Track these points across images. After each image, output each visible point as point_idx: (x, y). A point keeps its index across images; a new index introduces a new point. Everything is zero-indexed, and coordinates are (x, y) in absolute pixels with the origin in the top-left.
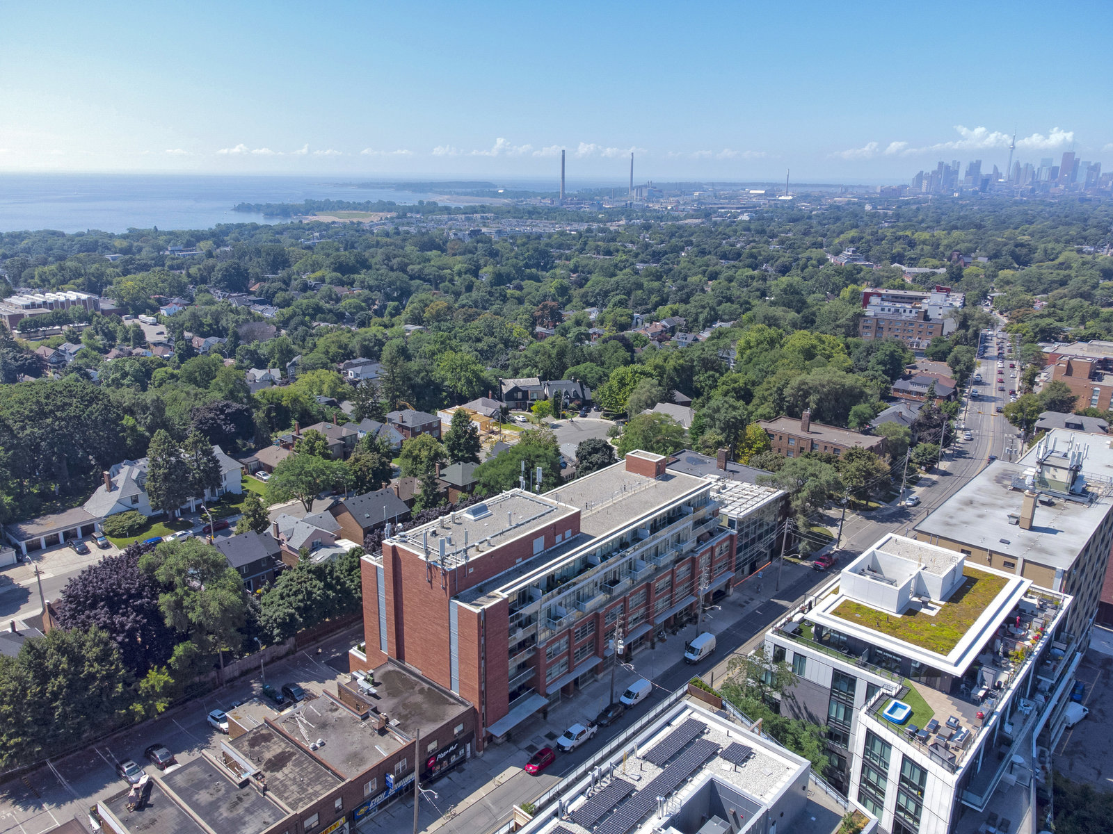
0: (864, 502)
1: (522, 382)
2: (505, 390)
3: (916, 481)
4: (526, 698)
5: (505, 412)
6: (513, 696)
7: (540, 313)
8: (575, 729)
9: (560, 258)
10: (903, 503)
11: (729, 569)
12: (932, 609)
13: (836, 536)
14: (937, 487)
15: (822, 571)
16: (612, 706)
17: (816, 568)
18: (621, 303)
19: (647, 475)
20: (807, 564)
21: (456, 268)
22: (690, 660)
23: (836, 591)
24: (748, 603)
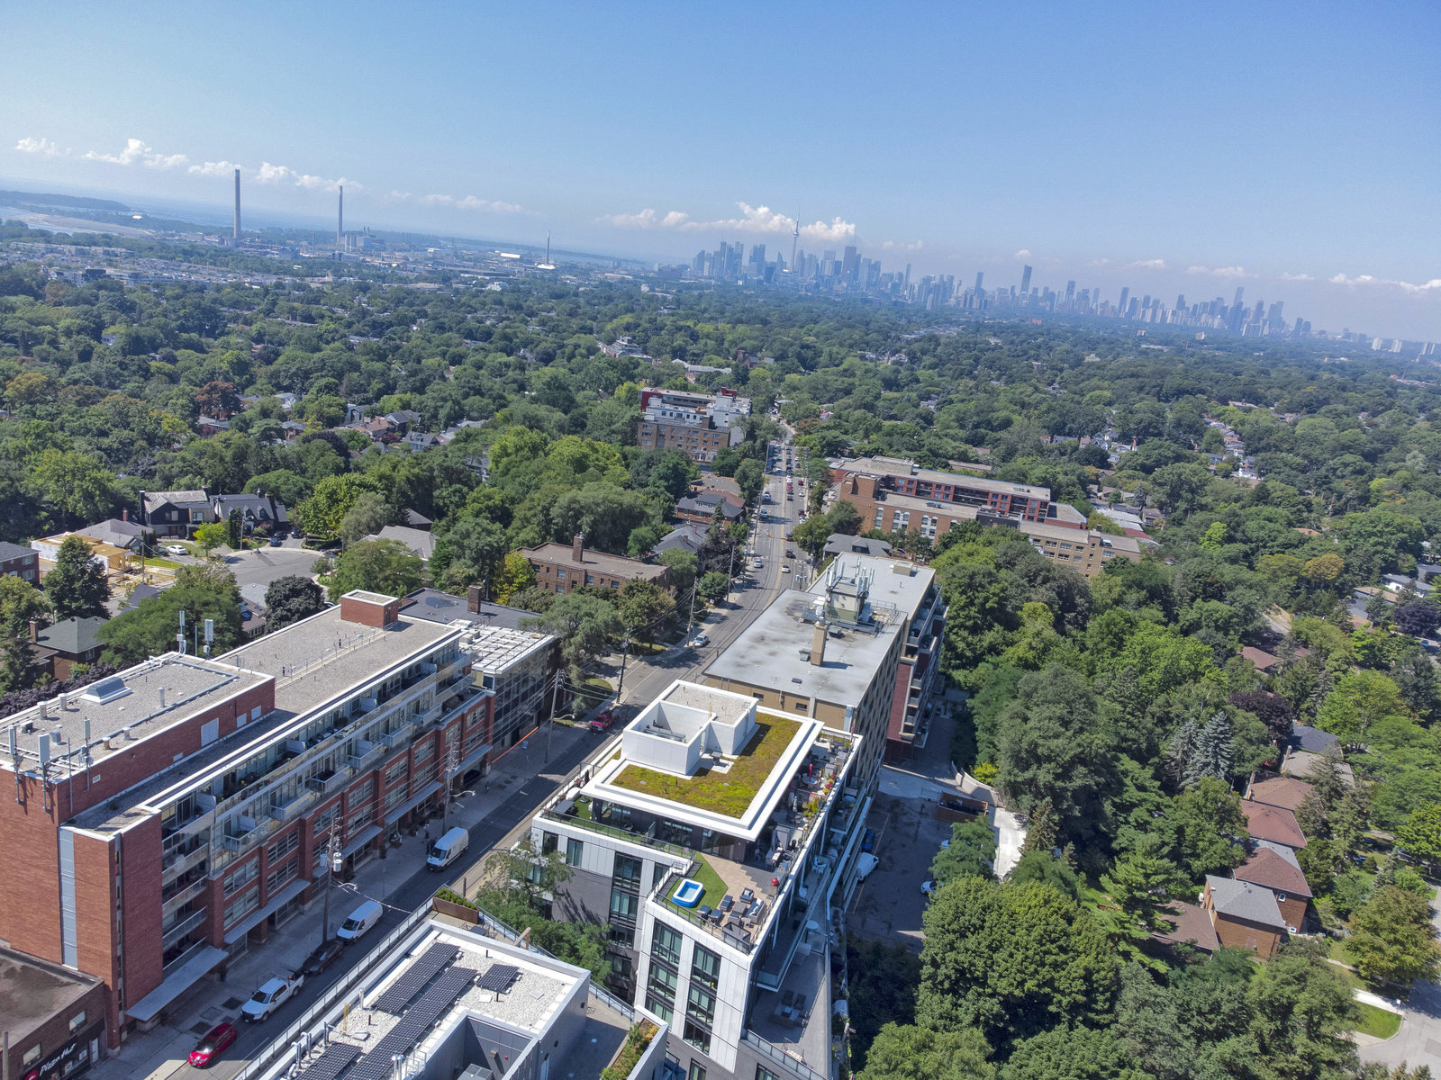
0: (647, 645)
1: (177, 496)
2: (150, 508)
3: (704, 617)
4: (189, 957)
5: (151, 540)
6: (170, 956)
7: (205, 397)
8: (270, 987)
9: (235, 320)
10: (691, 644)
11: (485, 741)
12: (724, 765)
13: (616, 689)
14: (726, 622)
15: (600, 732)
16: (327, 945)
17: (593, 729)
18: (329, 389)
19: (372, 625)
20: (582, 725)
21: (62, 324)
22: (435, 866)
23: (617, 756)
24: (509, 782)
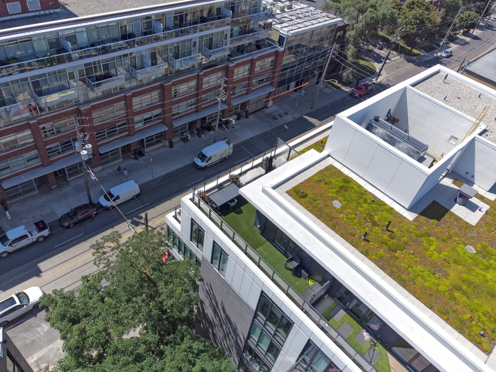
0: (410, 48)
3: (452, 39)
10: (439, 54)
11: (271, 84)
13: (378, 71)
14: (467, 46)
15: (356, 97)
17: (351, 95)
20: (347, 89)
24: (281, 116)
